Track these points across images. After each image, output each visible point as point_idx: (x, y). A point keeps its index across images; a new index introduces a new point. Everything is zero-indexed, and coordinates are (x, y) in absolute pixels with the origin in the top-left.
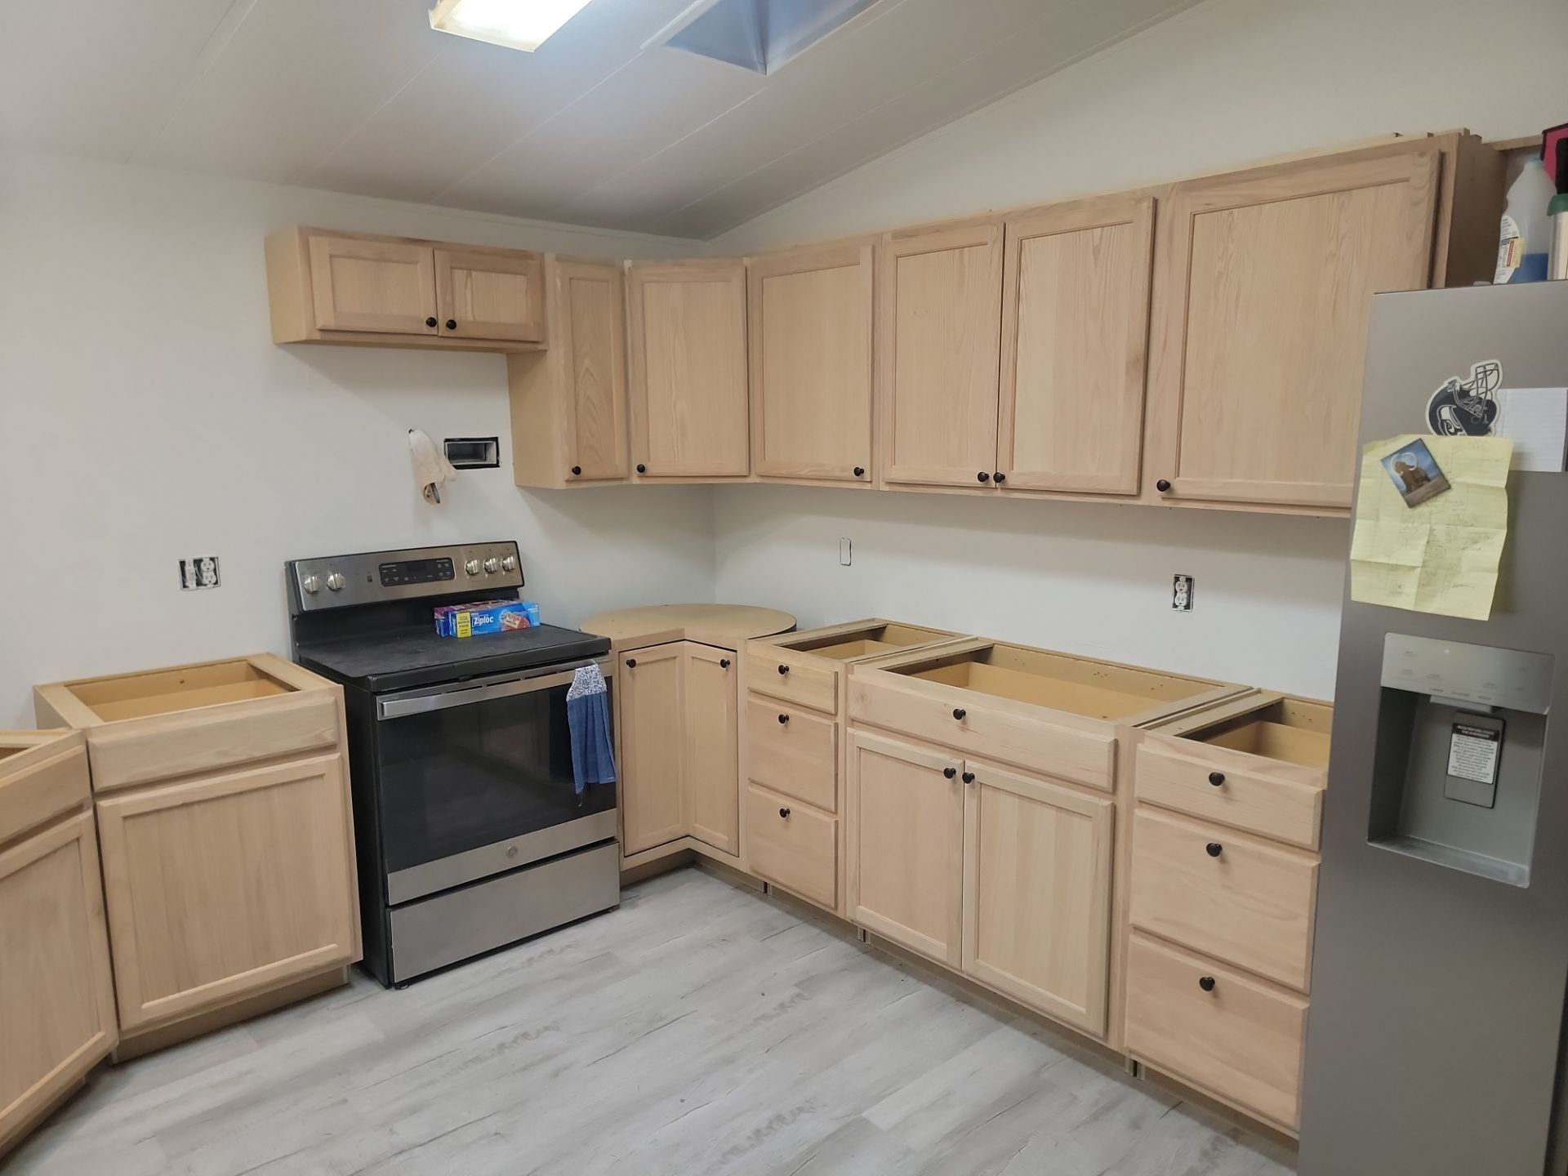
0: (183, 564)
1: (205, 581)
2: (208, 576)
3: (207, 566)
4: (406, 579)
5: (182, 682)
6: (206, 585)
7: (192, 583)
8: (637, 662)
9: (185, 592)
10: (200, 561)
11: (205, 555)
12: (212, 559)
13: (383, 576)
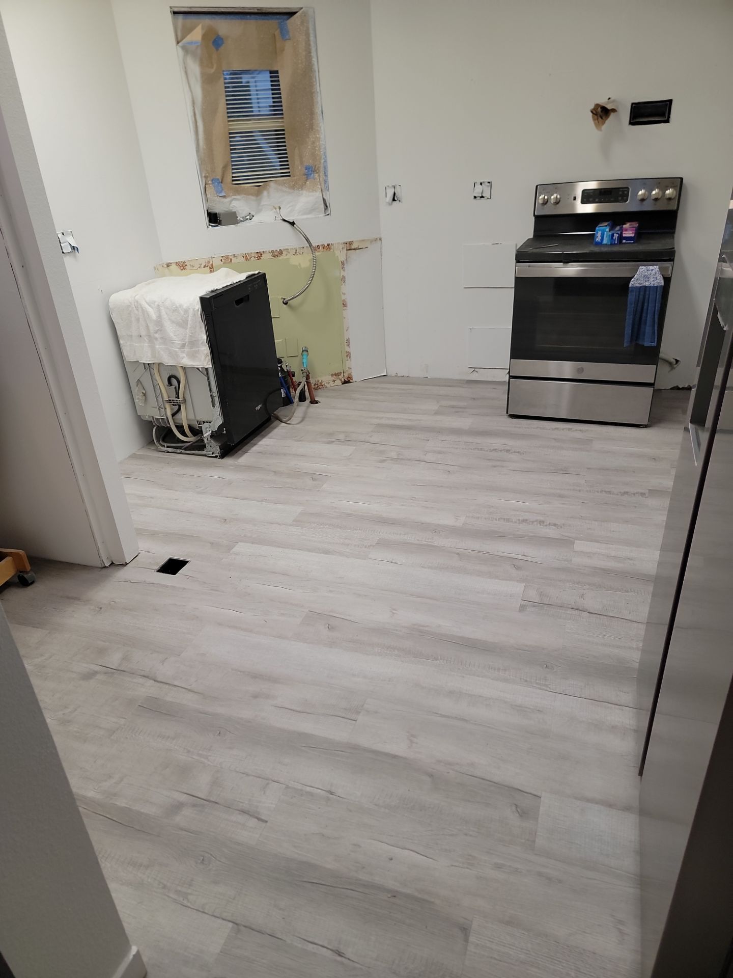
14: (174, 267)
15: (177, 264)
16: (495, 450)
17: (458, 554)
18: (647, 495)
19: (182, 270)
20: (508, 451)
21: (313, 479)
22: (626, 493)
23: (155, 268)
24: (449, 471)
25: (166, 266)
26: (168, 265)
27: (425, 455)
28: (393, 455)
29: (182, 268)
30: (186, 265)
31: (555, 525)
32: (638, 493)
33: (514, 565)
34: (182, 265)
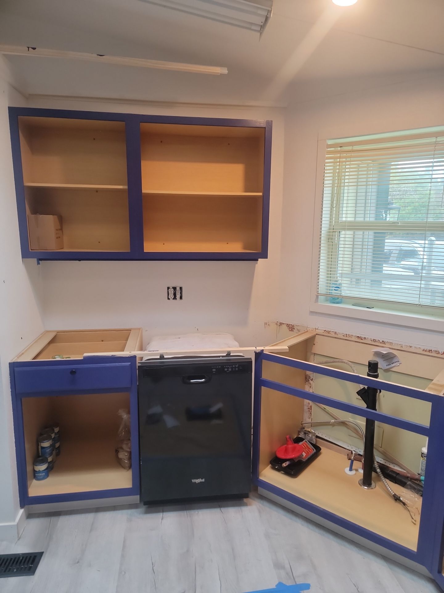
14: (284, 327)
15: (287, 325)
23: (266, 324)
25: (279, 324)
26: (281, 324)
29: (290, 329)
30: (294, 328)
34: (291, 327)
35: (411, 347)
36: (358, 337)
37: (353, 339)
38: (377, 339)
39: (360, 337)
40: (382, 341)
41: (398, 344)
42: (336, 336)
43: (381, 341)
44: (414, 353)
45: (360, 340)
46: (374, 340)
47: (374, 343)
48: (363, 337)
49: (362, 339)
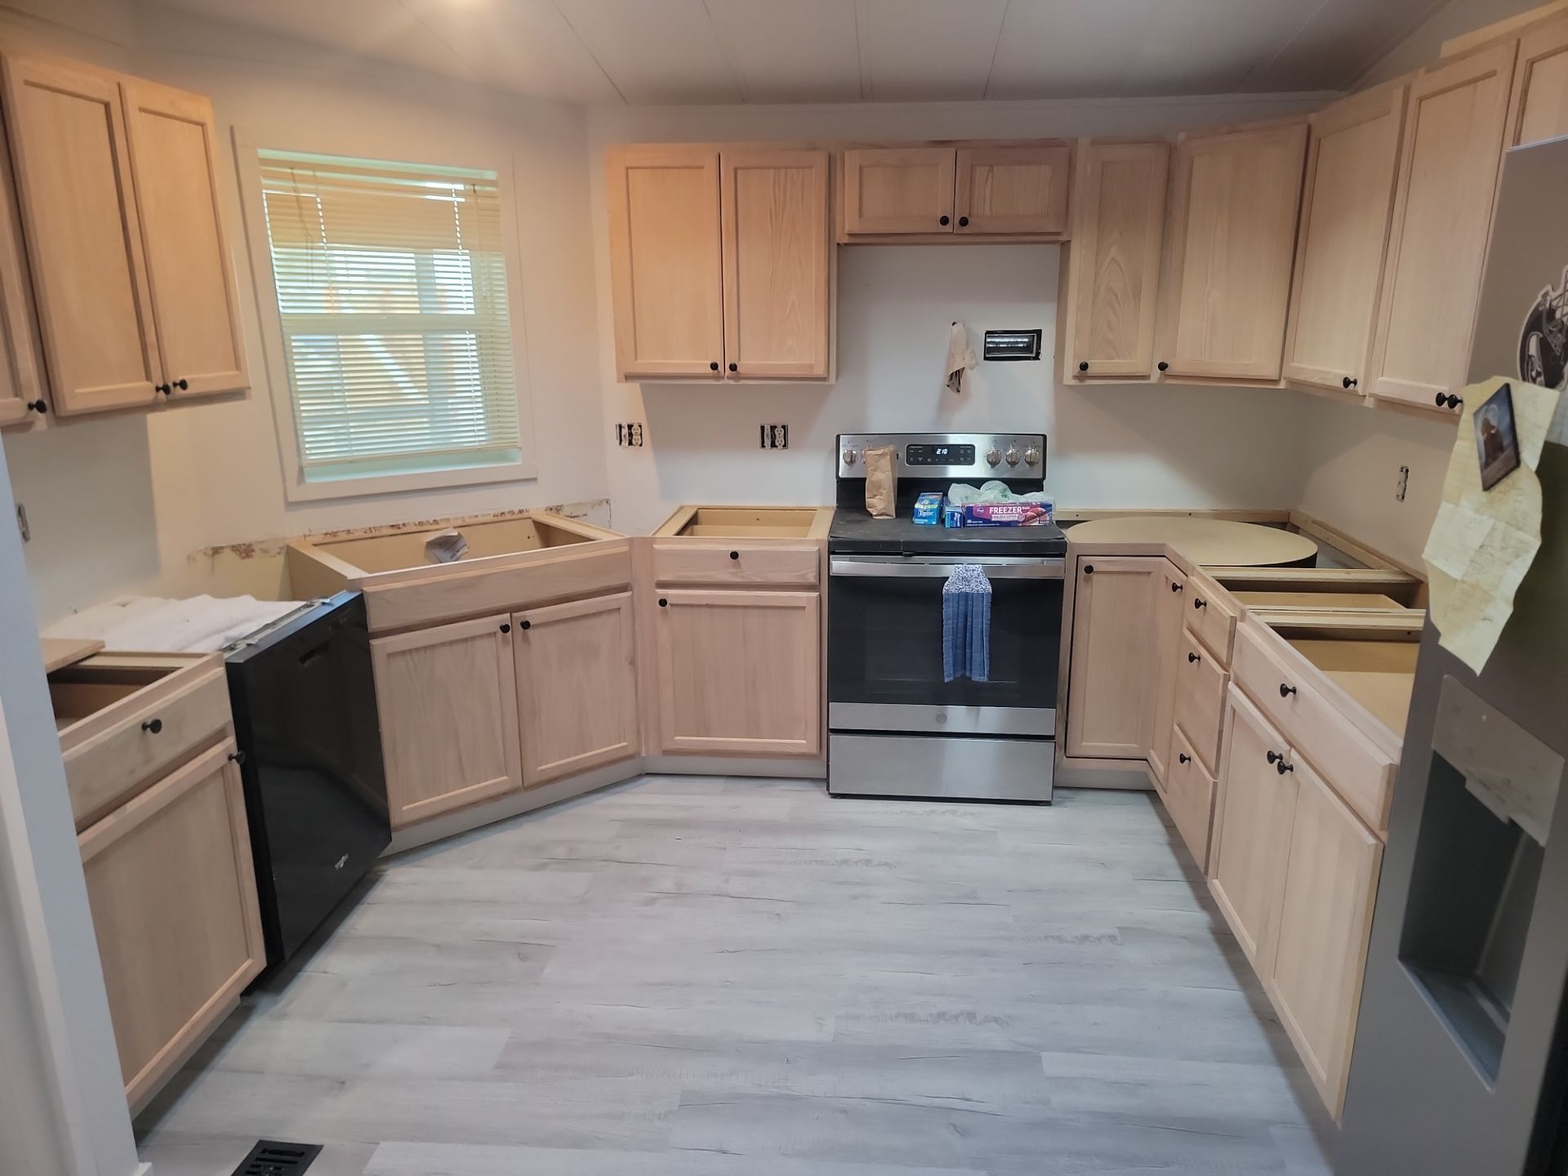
0: (763, 428)
1: (777, 444)
2: (779, 441)
3: (779, 432)
4: (929, 460)
5: (758, 520)
6: (777, 447)
7: (768, 442)
8: (1094, 570)
9: (762, 450)
10: (776, 427)
11: (779, 423)
12: (784, 427)
13: (909, 455)
14: (228, 555)
15: (234, 548)
16: (845, 862)
17: (844, 1112)
18: (1119, 939)
19: (243, 558)
20: (868, 862)
21: (523, 958)
22: (1085, 938)
23: (188, 558)
24: (778, 915)
25: (210, 552)
26: (216, 551)
27: (727, 881)
28: (667, 885)
29: (244, 555)
30: (253, 551)
31: (996, 1020)
32: (1103, 936)
33: (955, 1126)
34: (245, 550)
35: (476, 516)
36: (392, 526)
37: (385, 532)
38: (424, 520)
39: (396, 525)
40: (434, 521)
41: (457, 518)
42: (351, 537)
43: (431, 522)
44: (483, 524)
45: (398, 531)
46: (421, 523)
47: (421, 528)
48: (401, 523)
49: (399, 528)
